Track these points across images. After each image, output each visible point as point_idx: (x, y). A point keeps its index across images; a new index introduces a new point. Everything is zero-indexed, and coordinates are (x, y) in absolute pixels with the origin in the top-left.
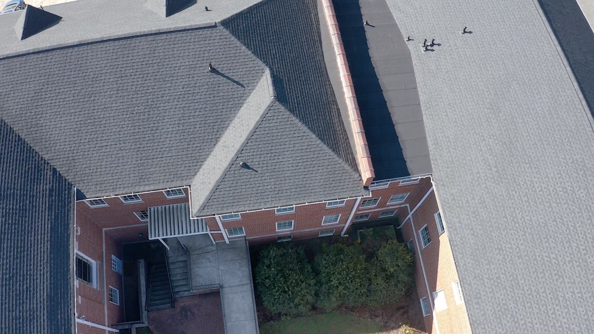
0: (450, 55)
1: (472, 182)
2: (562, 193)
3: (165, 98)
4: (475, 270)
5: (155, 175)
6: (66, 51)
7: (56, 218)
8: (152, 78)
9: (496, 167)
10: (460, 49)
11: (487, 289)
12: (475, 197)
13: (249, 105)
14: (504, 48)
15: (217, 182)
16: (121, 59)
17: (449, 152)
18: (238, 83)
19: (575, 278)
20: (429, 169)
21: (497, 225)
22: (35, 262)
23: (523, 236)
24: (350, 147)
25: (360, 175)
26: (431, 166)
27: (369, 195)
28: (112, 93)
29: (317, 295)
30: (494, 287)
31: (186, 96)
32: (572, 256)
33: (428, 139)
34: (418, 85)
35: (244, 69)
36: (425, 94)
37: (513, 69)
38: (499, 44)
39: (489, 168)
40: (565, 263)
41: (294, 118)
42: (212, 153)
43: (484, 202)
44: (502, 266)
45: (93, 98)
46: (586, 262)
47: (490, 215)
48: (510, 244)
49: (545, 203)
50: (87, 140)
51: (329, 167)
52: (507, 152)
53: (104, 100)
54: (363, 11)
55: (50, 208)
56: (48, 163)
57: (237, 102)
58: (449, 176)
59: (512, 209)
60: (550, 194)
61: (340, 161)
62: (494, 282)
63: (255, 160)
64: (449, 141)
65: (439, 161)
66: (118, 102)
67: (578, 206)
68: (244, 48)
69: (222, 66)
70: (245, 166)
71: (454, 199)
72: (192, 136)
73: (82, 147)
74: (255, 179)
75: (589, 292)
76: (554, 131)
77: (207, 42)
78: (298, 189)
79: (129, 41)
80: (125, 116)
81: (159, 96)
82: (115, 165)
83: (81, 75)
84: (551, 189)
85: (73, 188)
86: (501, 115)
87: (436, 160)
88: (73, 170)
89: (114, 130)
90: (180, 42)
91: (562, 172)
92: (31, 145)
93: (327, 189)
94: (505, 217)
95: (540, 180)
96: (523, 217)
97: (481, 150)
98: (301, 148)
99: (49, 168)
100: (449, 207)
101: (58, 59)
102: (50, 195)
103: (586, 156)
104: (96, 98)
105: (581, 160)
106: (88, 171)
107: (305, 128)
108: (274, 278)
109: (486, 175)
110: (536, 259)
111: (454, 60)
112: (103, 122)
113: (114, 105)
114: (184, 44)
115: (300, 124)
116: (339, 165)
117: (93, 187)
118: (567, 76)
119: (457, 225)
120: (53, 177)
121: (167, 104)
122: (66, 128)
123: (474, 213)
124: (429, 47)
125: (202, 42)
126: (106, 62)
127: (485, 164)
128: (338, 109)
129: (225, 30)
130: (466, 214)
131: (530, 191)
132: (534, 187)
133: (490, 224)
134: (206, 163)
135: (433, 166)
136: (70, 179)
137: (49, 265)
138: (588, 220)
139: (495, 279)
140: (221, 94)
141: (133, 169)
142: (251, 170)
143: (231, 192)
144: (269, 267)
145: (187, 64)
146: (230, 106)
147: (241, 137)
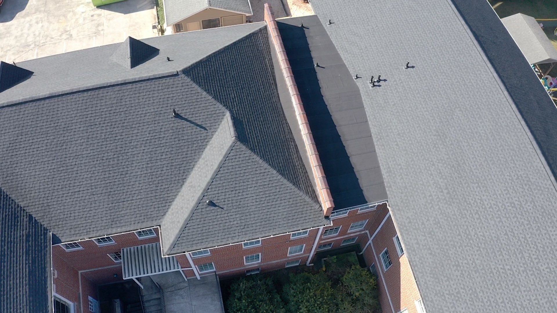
0: (396, 89)
1: (426, 205)
2: (510, 208)
3: (132, 144)
4: (436, 287)
5: (126, 217)
6: (38, 103)
7: (34, 262)
8: (120, 126)
9: (447, 189)
10: (404, 83)
11: (448, 304)
12: (430, 218)
13: (212, 146)
14: (445, 79)
15: (186, 220)
16: (90, 109)
17: (402, 178)
18: (201, 127)
19: (530, 286)
20: (384, 195)
21: (452, 243)
22: (15, 305)
23: (477, 251)
24: (309, 180)
25: (321, 206)
26: (386, 193)
27: (330, 224)
28: (83, 141)
30: (454, 302)
31: (153, 141)
32: (525, 266)
33: (381, 167)
34: (368, 119)
35: (206, 113)
36: (375, 126)
37: (455, 97)
38: (440, 76)
39: (440, 190)
40: (519, 273)
41: (255, 156)
42: (180, 194)
43: (439, 223)
44: (460, 281)
45: (64, 147)
46: (539, 270)
47: (445, 234)
48: (466, 259)
49: (495, 219)
50: (60, 187)
51: (291, 200)
52: (456, 174)
53: (75, 148)
54: (314, 54)
55: (27, 253)
56: (24, 210)
57: (200, 144)
58: (404, 201)
59: (465, 227)
60: (499, 210)
61: (301, 194)
62: (455, 297)
63: (220, 198)
64: (401, 168)
65: (393, 188)
66: (89, 149)
67: (526, 219)
68: (204, 93)
69: (185, 111)
70: (212, 204)
71: (410, 222)
72: (160, 178)
73: (56, 194)
74: (222, 216)
75: (545, 298)
76: (498, 151)
77: (170, 90)
78: (263, 223)
79: (97, 92)
80: (95, 162)
81: (127, 142)
82: (88, 210)
83: (53, 125)
84: (500, 205)
85: (48, 233)
86: (447, 140)
87: (390, 187)
88: (48, 216)
89: (86, 176)
90: (145, 91)
91: (509, 189)
92: (8, 194)
93: (290, 221)
94: (459, 235)
95: (489, 197)
96: (476, 234)
97: (432, 175)
98: (263, 184)
99: (25, 214)
100: (406, 230)
101: (30, 111)
102: (27, 241)
103: (529, 171)
104: (68, 147)
105: (525, 175)
106: (62, 216)
107: (266, 165)
108: (245, 310)
109: (438, 197)
110: (492, 272)
111: (400, 94)
112: (75, 169)
113: (85, 152)
114: (148, 93)
115: (261, 161)
116: (300, 198)
117: (68, 231)
118: (505, 99)
119: (415, 246)
120: (29, 223)
121: (135, 149)
122: (40, 176)
123: (430, 233)
124: (376, 82)
125: (166, 90)
126: (76, 112)
127: (436, 187)
128: (296, 146)
129: (186, 78)
130: (422, 235)
131: (481, 209)
132: (483, 204)
133: (446, 242)
134: (175, 203)
135: (388, 193)
136: (45, 224)
137: (28, 307)
138: (537, 230)
139: (455, 294)
140: (186, 138)
141: (105, 212)
142: (217, 208)
143: (199, 229)
144: (240, 299)
145: (152, 110)
146: (194, 148)
147: (206, 177)
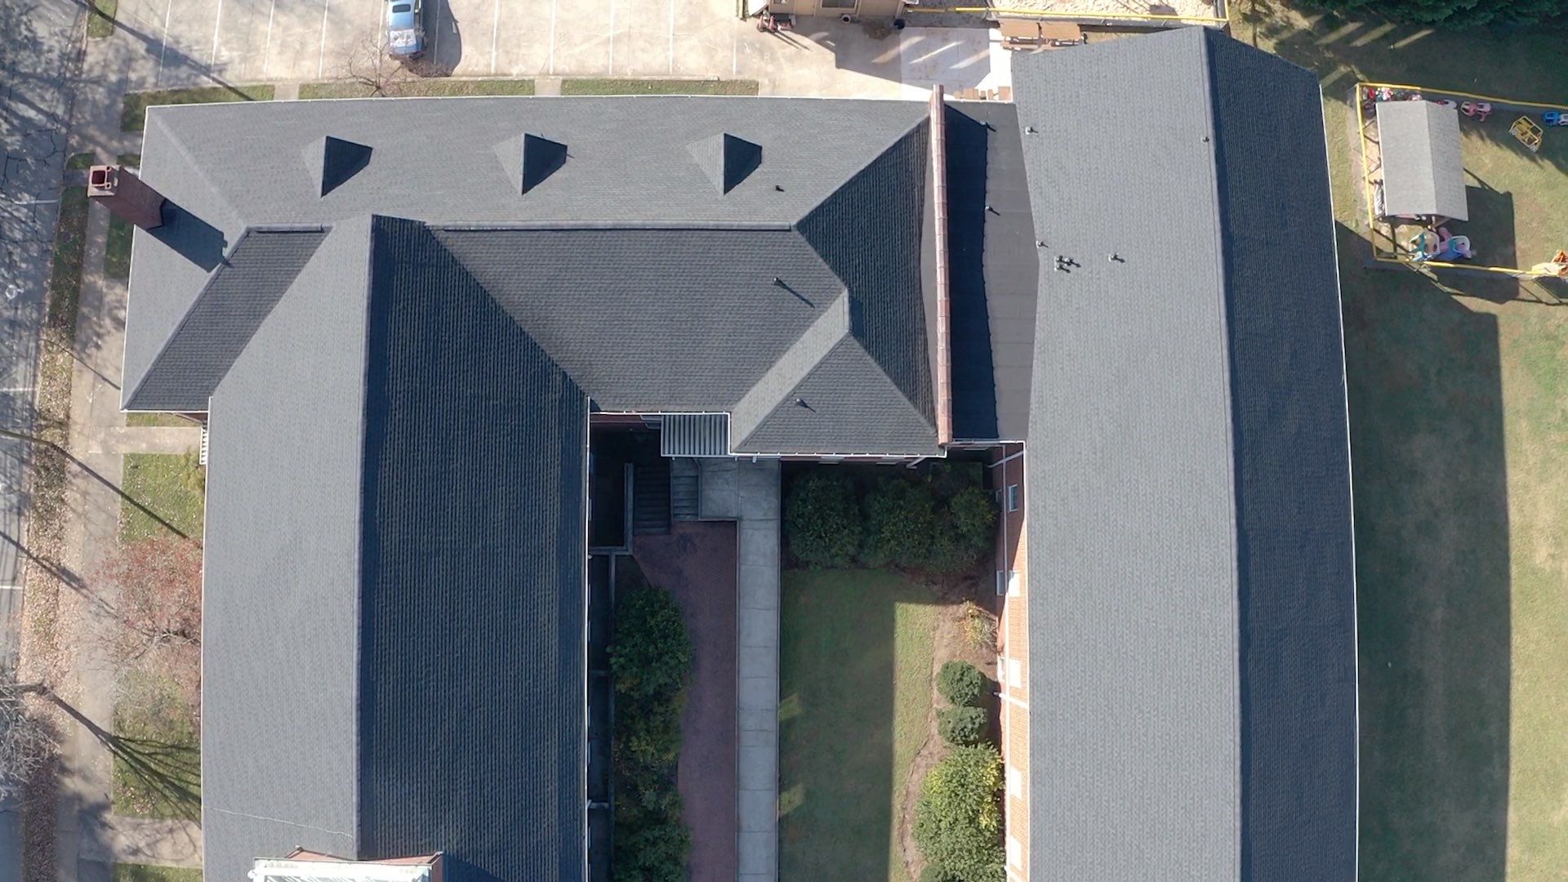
0: (1088, 285)
1: (1069, 463)
2: (1167, 505)
3: (714, 308)
4: (1048, 567)
5: (690, 395)
6: (595, 234)
7: (567, 437)
8: (701, 282)
9: (1102, 451)
10: (1102, 281)
11: (1056, 591)
12: (1069, 481)
13: (816, 331)
14: (1157, 298)
15: (767, 417)
16: (666, 254)
17: (1054, 417)
18: (807, 302)
19: (1154, 604)
20: (1024, 433)
21: (1084, 521)
22: (545, 490)
23: (1110, 541)
24: (931, 393)
25: (937, 431)
26: (1027, 429)
27: (944, 455)
28: (650, 293)
29: (861, 546)
30: (1064, 591)
31: (741, 309)
32: (1158, 579)
33: (1032, 393)
34: (1037, 315)
35: (817, 286)
36: (1043, 331)
37: (1159, 331)
38: (1153, 290)
39: (1094, 450)
40: (1148, 585)
41: (869, 357)
42: (763, 379)
43: (1078, 490)
44: (1078, 570)
45: (624, 296)
46: (1171, 590)
47: (1080, 507)
48: (1094, 546)
49: (1145, 511)
50: (610, 345)
51: (902, 417)
52: (1120, 437)
53: (638, 300)
54: (991, 185)
55: (560, 423)
56: (556, 365)
57: (802, 323)
58: (1046, 448)
59: (1106, 508)
60: (1153, 502)
61: (916, 412)
62: (1066, 585)
63: (814, 399)
64: (1057, 403)
65: (1039, 426)
66: (656, 304)
67: (1180, 525)
68: (821, 260)
69: (789, 279)
70: (803, 404)
71: (1044, 478)
72: (741, 356)
73: (603, 351)
74: (812, 420)
75: (1165, 624)
76: (1182, 427)
77: (777, 248)
78: (861, 437)
79: (678, 234)
80: (662, 322)
81: (708, 304)
82: (642, 378)
83: (612, 266)
84: (1157, 496)
85: (585, 398)
86: (1126, 388)
87: (1035, 423)
88: (588, 377)
89: (646, 337)
90: (743, 244)
91: (1175, 481)
92: (537, 341)
93: (893, 442)
94: (1096, 514)
95: (1147, 482)
96: (1115, 520)
97: (1091, 426)
98: (871, 391)
99: (558, 371)
100: (1037, 486)
101: (582, 243)
102: (561, 407)
103: (1208, 469)
104: (629, 297)
105: (1201, 472)
106: (607, 380)
107: (879, 370)
108: (809, 519)
109: (1088, 459)
110: (1117, 572)
111: (1091, 295)
112: (634, 326)
113: (650, 308)
114: (746, 247)
115: (875, 365)
116: (913, 417)
117: (611, 399)
118: (1220, 361)
119: (1041, 510)
120: (563, 384)
121: (716, 315)
122: (585, 326)
123: (1063, 500)
124: (1066, 264)
125: (770, 247)
126: (645, 254)
127: (1091, 444)
128: (926, 340)
129: (800, 236)
130: (1053, 499)
131: (1133, 492)
132: (1138, 488)
133: (1077, 518)
134: (754, 389)
135: (1030, 430)
136: (583, 386)
137: (559, 494)
138: (1187, 544)
139: (1067, 582)
140: (785, 312)
141: (664, 384)
142: (807, 409)
143: (781, 430)
144: (804, 501)
145: (748, 271)
146: (793, 327)
147: (802, 369)
